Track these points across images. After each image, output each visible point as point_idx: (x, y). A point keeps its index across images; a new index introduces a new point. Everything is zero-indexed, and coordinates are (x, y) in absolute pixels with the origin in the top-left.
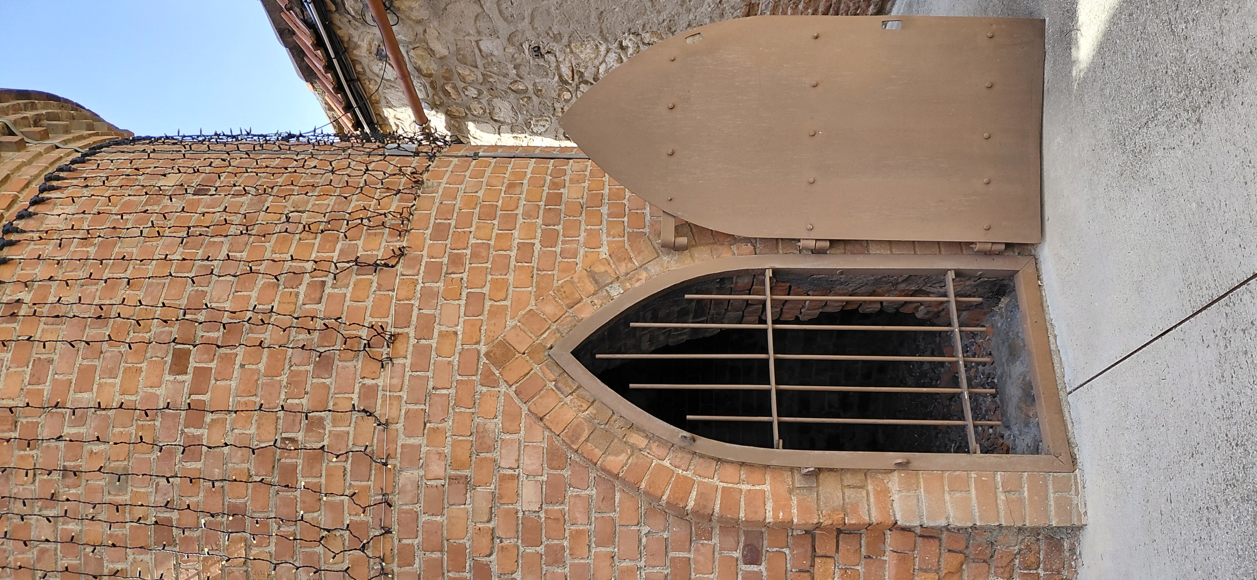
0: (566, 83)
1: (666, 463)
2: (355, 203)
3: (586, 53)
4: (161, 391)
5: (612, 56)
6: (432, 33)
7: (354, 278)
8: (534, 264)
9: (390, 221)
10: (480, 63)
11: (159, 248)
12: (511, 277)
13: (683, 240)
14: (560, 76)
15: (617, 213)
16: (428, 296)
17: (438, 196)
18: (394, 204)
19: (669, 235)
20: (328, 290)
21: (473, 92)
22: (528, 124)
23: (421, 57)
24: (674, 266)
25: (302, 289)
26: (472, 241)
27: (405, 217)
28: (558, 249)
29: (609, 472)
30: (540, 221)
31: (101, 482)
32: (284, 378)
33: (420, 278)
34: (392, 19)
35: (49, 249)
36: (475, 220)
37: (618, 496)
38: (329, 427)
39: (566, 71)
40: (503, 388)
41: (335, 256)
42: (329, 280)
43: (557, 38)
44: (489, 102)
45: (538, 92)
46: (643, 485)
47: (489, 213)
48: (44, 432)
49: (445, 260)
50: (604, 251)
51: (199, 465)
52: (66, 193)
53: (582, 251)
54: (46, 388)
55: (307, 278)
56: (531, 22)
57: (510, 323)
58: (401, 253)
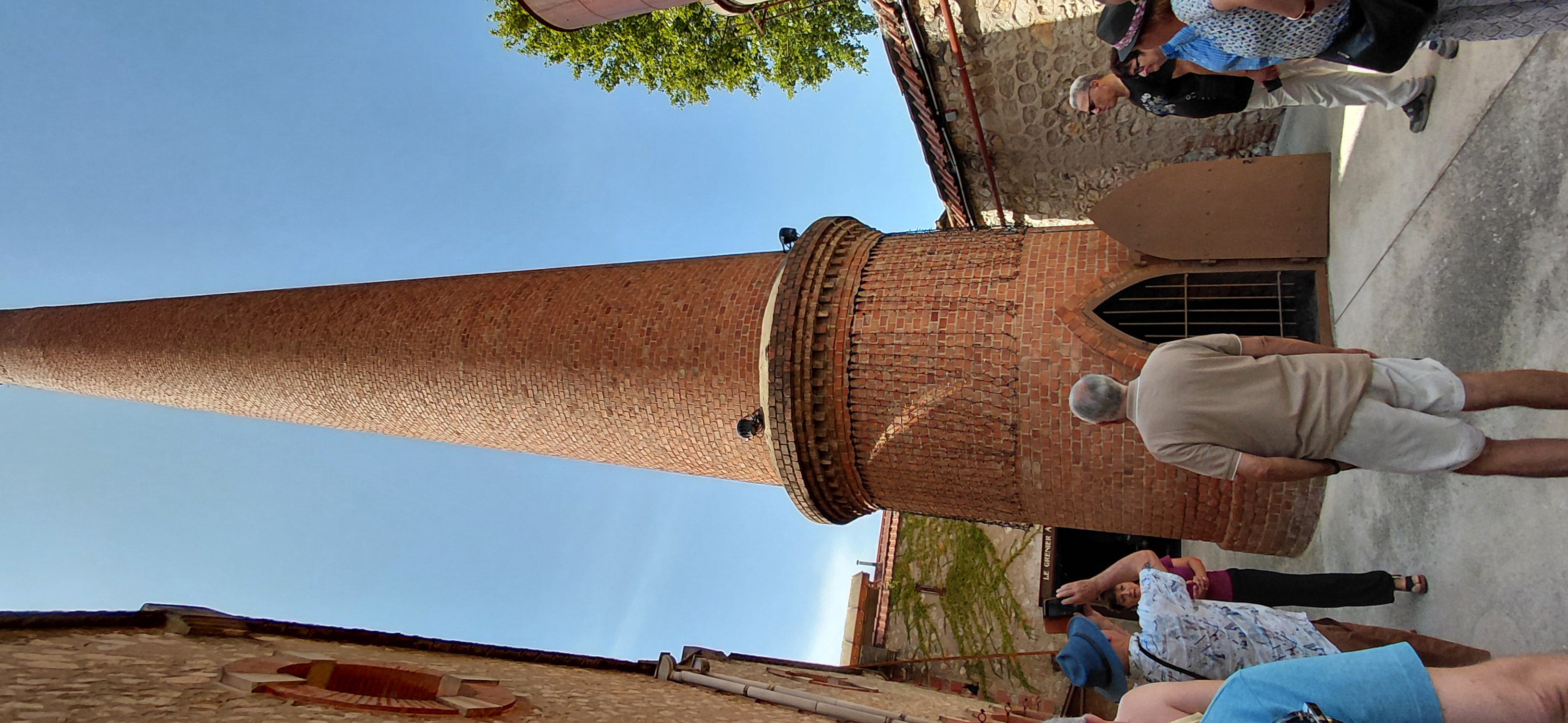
0: (1081, 190)
1: (1135, 354)
2: (995, 255)
3: (1093, 175)
4: (928, 327)
5: (1108, 175)
6: (1012, 172)
7: (999, 284)
8: (1075, 275)
9: (1011, 261)
10: (1035, 185)
11: (921, 275)
12: (1065, 282)
13: (1144, 262)
14: (1078, 187)
15: (1113, 252)
16: (1029, 290)
17: (1030, 250)
18: (1012, 254)
19: (1138, 261)
20: (989, 289)
21: (1029, 199)
22: (1058, 213)
23: (1005, 185)
24: (1141, 274)
25: (978, 289)
26: (1047, 267)
27: (1017, 259)
28: (1085, 269)
29: (1109, 357)
30: (1076, 258)
31: (908, 360)
32: (974, 322)
33: (1026, 283)
34: (994, 168)
35: (879, 277)
36: (1047, 259)
37: (1113, 368)
38: (993, 340)
39: (1081, 184)
40: (1063, 325)
41: (990, 276)
42: (989, 285)
43: (1078, 169)
44: (1038, 204)
45: (1065, 196)
46: (1125, 362)
47: (1053, 256)
48: (887, 342)
49: (1036, 276)
50: (1107, 269)
51: (944, 354)
52: (879, 256)
53: (1097, 269)
54: (886, 326)
55: (980, 285)
56: (1065, 163)
57: (1065, 300)
58: (1017, 274)
